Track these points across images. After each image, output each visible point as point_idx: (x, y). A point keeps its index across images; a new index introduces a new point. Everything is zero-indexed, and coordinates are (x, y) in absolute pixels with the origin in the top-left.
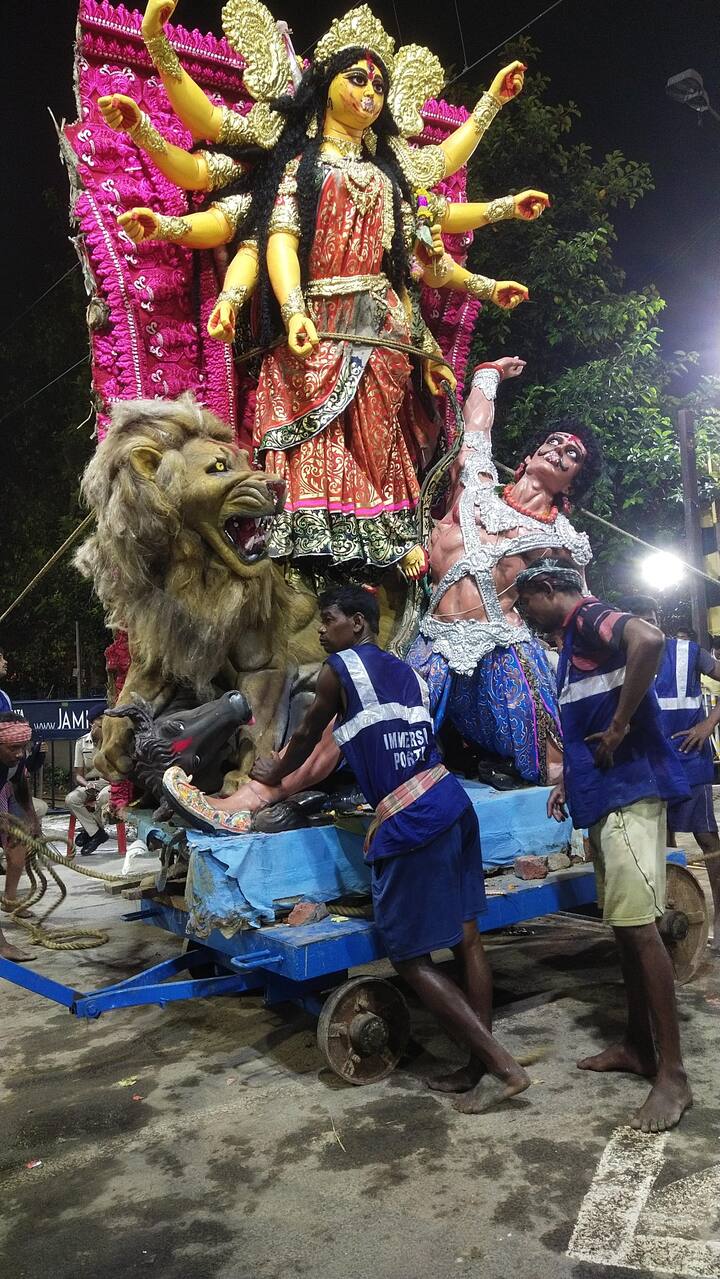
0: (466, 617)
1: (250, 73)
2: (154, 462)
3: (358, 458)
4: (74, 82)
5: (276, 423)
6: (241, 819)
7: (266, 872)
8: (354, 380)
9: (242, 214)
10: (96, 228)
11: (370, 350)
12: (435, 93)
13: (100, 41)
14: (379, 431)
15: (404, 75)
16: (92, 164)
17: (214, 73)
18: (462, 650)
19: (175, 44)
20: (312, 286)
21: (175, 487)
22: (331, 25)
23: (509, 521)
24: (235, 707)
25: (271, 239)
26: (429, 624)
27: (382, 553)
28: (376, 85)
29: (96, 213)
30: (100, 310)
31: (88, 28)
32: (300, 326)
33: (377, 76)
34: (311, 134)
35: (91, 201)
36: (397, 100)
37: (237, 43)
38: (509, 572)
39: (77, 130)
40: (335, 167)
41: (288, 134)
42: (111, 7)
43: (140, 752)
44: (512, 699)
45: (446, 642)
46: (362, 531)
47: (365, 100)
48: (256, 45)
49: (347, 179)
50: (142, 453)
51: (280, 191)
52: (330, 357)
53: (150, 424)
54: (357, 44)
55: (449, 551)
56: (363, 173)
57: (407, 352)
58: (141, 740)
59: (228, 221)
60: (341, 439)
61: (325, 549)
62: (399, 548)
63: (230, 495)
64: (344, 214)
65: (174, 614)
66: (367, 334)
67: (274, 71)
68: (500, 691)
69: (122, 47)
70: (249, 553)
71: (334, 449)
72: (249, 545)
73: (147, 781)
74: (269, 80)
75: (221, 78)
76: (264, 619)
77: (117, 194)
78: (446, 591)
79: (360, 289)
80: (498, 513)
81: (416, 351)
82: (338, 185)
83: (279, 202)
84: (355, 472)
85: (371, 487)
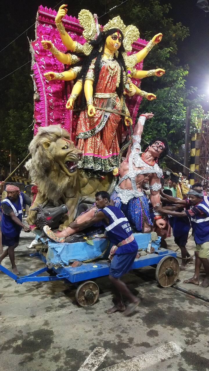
0: (127, 189)
1: (85, 32)
2: (48, 145)
3: (104, 142)
4: (35, 29)
5: (82, 131)
6: (62, 239)
7: (67, 253)
8: (104, 121)
9: (79, 72)
10: (38, 73)
11: (110, 113)
12: (136, 40)
13: (43, 18)
14: (110, 135)
15: (128, 34)
16: (38, 53)
17: (75, 28)
18: (125, 197)
19: (64, 20)
20: (96, 94)
21: (53, 152)
22: (109, 21)
23: (141, 165)
24: (64, 209)
25: (86, 81)
26: (117, 188)
27: (107, 168)
28: (119, 40)
29: (39, 69)
30: (38, 96)
31: (40, 14)
32: (91, 109)
33: (120, 37)
34: (100, 51)
35: (37, 65)
36: (125, 41)
37: (82, 23)
38: (140, 179)
39: (35, 43)
40: (105, 63)
41: (94, 52)
42: (47, 9)
43: (38, 219)
44: (137, 211)
45: (121, 194)
46: (102, 162)
47: (116, 44)
48: (87, 24)
49: (108, 66)
50: (45, 143)
51: (89, 68)
52: (99, 114)
53: (48, 135)
54: (115, 27)
55: (125, 170)
56: (113, 65)
57: (119, 114)
58: (39, 216)
59: (75, 74)
60: (99, 137)
61: (92, 167)
62: (112, 168)
63: (68, 155)
64: (107, 76)
65: (50, 184)
66: (109, 109)
67: (92, 32)
68: (134, 208)
69: (50, 19)
70: (71, 170)
71: (97, 140)
72: (71, 168)
73: (39, 226)
74: (90, 34)
75: (77, 29)
76: (73, 186)
77: (45, 63)
78: (123, 181)
79: (109, 97)
80: (139, 162)
81: (123, 114)
82: (106, 68)
83: (89, 71)
84: (102, 146)
85: (106, 151)
